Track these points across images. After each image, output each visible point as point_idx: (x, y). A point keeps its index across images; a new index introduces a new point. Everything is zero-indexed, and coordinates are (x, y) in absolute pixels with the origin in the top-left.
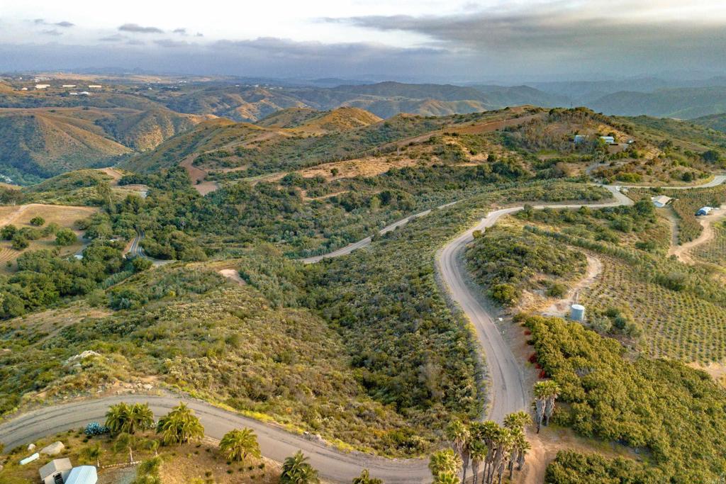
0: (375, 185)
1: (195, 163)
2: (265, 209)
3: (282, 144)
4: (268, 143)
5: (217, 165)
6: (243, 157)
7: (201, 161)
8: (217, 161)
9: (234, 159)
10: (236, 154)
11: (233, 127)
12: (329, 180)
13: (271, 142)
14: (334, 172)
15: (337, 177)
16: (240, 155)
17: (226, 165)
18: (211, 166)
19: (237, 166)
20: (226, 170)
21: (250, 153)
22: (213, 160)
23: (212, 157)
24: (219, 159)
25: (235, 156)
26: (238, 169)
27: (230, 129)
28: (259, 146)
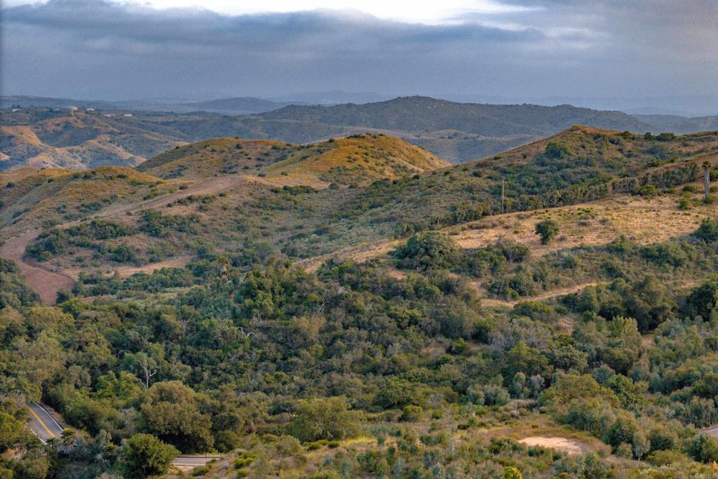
0: (677, 263)
1: (34, 254)
2: (384, 328)
3: (261, 205)
4: (225, 201)
5: (96, 257)
6: (166, 236)
7: (50, 247)
8: (94, 247)
9: (139, 242)
10: (142, 229)
11: (87, 177)
12: (538, 254)
13: (232, 200)
14: (544, 231)
15: (554, 247)
16: (155, 233)
17: (122, 257)
18: (80, 260)
19: (152, 261)
20: (127, 271)
21: (182, 226)
22: (82, 245)
23: (78, 239)
24: (98, 242)
25: (142, 235)
26: (158, 266)
27: (79, 182)
28: (201, 208)
